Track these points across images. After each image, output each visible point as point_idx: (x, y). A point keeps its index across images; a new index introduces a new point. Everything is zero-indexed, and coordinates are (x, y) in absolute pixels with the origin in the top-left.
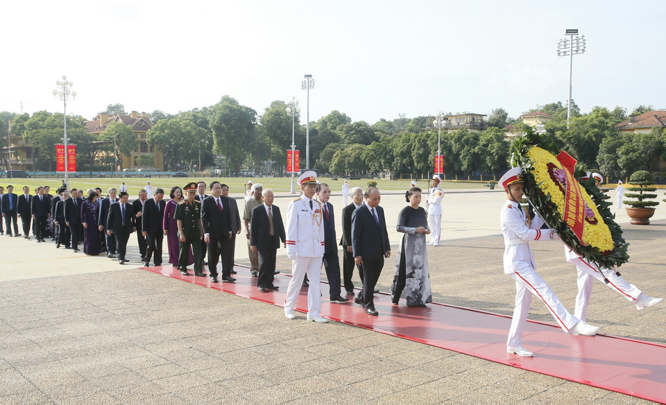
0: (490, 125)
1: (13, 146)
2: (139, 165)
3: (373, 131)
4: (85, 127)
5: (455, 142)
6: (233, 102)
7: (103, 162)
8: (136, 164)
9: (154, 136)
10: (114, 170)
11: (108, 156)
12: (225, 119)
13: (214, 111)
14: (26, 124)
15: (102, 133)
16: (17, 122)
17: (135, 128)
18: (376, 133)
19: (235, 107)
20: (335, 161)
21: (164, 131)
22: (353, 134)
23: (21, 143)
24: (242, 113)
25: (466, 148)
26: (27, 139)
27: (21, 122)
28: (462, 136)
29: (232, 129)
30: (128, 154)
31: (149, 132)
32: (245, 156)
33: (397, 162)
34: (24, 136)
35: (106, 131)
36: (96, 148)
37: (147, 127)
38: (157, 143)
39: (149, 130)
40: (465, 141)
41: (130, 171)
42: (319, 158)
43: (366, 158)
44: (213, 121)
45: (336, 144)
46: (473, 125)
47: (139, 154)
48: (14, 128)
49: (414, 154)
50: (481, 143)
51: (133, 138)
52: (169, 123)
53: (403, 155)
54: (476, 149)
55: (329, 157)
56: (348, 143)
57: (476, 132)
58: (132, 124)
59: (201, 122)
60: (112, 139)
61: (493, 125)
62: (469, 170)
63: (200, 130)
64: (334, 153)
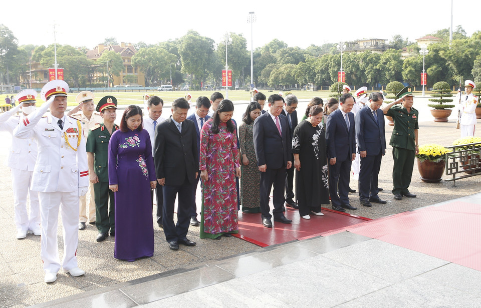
0: (390, 47)
1: (34, 70)
2: (127, 82)
3: (302, 53)
4: (87, 55)
5: (362, 61)
6: (196, 34)
7: (100, 81)
8: (124, 82)
9: (137, 60)
10: (107, 86)
11: (103, 77)
12: (190, 47)
13: (182, 41)
14: (43, 53)
15: (98, 59)
16: (36, 52)
17: (123, 55)
18: (304, 55)
19: (197, 37)
20: (272, 78)
21: (144, 57)
22: (287, 56)
23: (40, 67)
24: (203, 42)
25: (370, 65)
26: (43, 64)
27: (39, 52)
28: (367, 56)
29: (194, 55)
30: (117, 74)
31: (133, 57)
32: (208, 74)
33: (318, 77)
34: (41, 62)
35: (101, 58)
36: (93, 70)
37: (131, 54)
38: (140, 66)
39: (133, 56)
40: (369, 60)
41: (119, 87)
42: (260, 75)
43: (295, 75)
44: (181, 48)
45: (273, 64)
46: (377, 48)
47: (126, 74)
48: (34, 56)
49: (330, 71)
50: (382, 62)
51: (121, 62)
52: (147, 50)
53: (322, 72)
54: (378, 67)
55: (268, 75)
56: (284, 64)
57: (379, 53)
58: (120, 52)
59: (173, 50)
60: (105, 63)
61: (392, 48)
62: (372, 83)
63: (171, 55)
64: (271, 71)
